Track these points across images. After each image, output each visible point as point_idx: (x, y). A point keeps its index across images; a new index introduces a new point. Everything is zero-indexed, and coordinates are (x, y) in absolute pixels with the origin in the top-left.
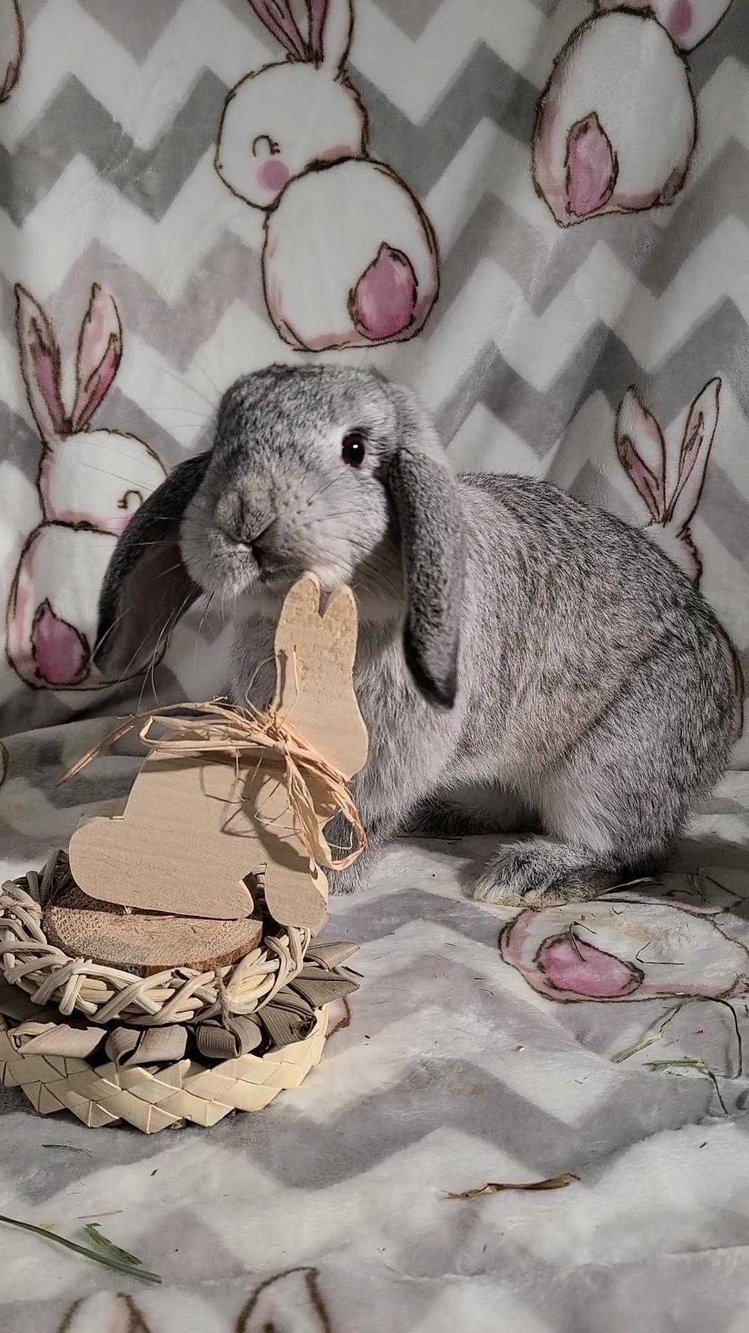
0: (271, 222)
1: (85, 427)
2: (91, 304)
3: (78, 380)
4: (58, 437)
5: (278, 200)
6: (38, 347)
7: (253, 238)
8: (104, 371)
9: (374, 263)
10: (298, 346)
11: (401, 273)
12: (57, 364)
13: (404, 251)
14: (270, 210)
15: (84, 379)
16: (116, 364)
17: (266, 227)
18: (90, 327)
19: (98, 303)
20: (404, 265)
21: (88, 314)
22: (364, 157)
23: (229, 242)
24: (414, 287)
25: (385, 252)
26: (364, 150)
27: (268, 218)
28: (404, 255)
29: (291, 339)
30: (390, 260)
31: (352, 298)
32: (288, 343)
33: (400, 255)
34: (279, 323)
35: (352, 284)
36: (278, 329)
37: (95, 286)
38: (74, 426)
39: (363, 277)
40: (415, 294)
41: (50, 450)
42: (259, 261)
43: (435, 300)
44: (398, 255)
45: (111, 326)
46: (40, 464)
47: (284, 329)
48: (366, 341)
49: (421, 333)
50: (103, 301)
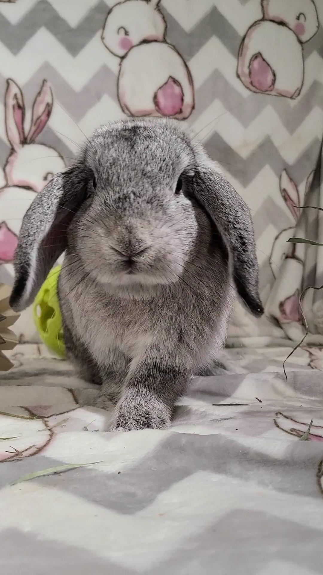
0: (123, 63)
1: (32, 141)
2: (42, 88)
3: (32, 120)
4: (21, 146)
5: (126, 54)
6: (16, 107)
7: (115, 68)
8: (43, 118)
9: (166, 83)
10: (130, 114)
11: (177, 90)
12: (23, 114)
13: (178, 80)
14: (123, 58)
15: (34, 120)
16: (49, 114)
17: (120, 65)
18: (39, 99)
19: (44, 88)
20: (178, 86)
22: (164, 41)
23: (105, 69)
24: (182, 96)
25: (170, 80)
26: (164, 38)
27: (121, 62)
28: (178, 82)
29: (127, 112)
30: (172, 83)
31: (155, 97)
32: (125, 114)
34: (123, 105)
35: (155, 91)
36: (122, 107)
37: (44, 81)
38: (28, 140)
39: (160, 88)
40: (182, 100)
41: (15, 152)
42: (116, 79)
43: (193, 108)
44: (175, 81)
45: (48, 99)
46: (8, 159)
47: (124, 108)
48: (159, 115)
49: (186, 120)
50: (46, 89)
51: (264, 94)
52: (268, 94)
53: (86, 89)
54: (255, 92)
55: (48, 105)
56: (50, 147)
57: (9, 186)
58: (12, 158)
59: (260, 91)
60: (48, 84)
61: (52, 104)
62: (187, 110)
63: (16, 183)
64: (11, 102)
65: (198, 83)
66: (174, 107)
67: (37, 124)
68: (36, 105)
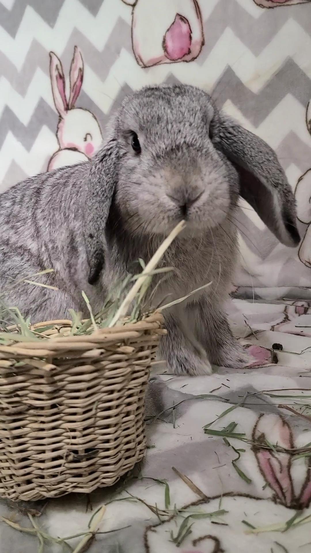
0: (134, 12)
1: (73, 107)
2: (74, 55)
3: (70, 88)
4: (65, 112)
5: (137, 1)
6: (59, 77)
7: (128, 19)
8: (78, 83)
9: (173, 23)
10: (143, 66)
11: (184, 27)
12: (64, 83)
13: (185, 17)
14: (134, 5)
15: (72, 87)
16: (82, 80)
17: (133, 13)
18: (74, 65)
19: (76, 54)
20: (185, 23)
21: (73, 60)
23: (121, 22)
24: (190, 34)
25: (178, 17)
27: (133, 10)
28: (186, 19)
29: (141, 63)
30: (180, 21)
31: (164, 42)
32: (140, 65)
33: (183, 18)
34: (137, 56)
35: (164, 34)
36: (136, 59)
37: (76, 47)
38: (70, 107)
39: (168, 30)
40: (191, 38)
41: (62, 118)
42: (130, 29)
43: (203, 44)
44: (183, 19)
45: (79, 65)
46: (58, 125)
47: (139, 59)
48: (168, 61)
49: (196, 60)
50: (78, 54)
51: (284, 5)
52: (288, 5)
53: (107, 47)
54: (270, 8)
55: (80, 69)
56: (86, 110)
57: (62, 150)
58: (61, 124)
59: (278, 4)
60: (79, 49)
61: (83, 68)
62: (195, 49)
63: (66, 146)
64: (55, 73)
65: (206, 14)
66: (182, 49)
67: (74, 91)
68: (72, 71)
